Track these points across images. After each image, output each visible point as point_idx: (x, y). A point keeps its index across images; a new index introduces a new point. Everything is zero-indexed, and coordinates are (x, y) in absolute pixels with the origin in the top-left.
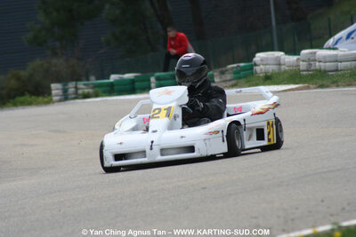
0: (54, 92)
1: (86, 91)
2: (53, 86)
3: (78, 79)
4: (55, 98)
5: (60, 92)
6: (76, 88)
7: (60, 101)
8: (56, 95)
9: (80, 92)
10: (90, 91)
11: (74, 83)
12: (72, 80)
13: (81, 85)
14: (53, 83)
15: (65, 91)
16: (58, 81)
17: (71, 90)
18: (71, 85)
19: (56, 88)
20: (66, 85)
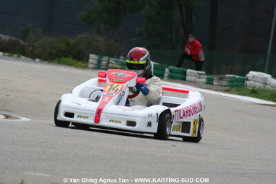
0: (91, 61)
1: (115, 66)
2: (91, 56)
3: (111, 56)
4: (90, 66)
5: (95, 62)
6: (108, 62)
7: (94, 68)
8: (92, 63)
9: (111, 65)
10: (118, 66)
11: (107, 58)
12: (107, 55)
13: (112, 60)
15: (99, 62)
16: (96, 54)
17: (104, 63)
18: (105, 59)
19: (93, 58)
20: (101, 57)
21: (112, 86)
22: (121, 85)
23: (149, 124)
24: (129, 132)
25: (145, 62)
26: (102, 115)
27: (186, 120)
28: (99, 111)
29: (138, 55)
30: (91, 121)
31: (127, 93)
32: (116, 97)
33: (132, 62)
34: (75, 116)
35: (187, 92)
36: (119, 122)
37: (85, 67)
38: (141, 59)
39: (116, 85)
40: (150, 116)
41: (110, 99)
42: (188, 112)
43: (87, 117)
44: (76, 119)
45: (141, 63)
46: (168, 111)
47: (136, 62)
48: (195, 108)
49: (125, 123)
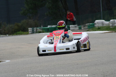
0: (29, 31)
1: (40, 30)
2: (29, 29)
4: (29, 33)
5: (31, 31)
6: (37, 30)
7: (31, 34)
9: (38, 31)
10: (41, 30)
12: (35, 27)
13: (38, 28)
14: (29, 28)
15: (33, 30)
16: (31, 27)
17: (35, 30)
18: (35, 28)
19: (30, 29)
20: (33, 28)
21: (56, 37)
22: (60, 36)
23: (74, 48)
24: (68, 52)
25: (64, 26)
26: (57, 48)
27: (84, 43)
28: (55, 47)
29: (61, 24)
30: (53, 51)
31: (62, 38)
32: (59, 41)
33: (60, 27)
34: (46, 51)
35: (81, 33)
36: (63, 49)
37: (28, 34)
38: (63, 25)
39: (57, 36)
40: (73, 45)
41: (57, 42)
42: (85, 40)
43: (51, 50)
44: (47, 52)
45: (63, 26)
46: (79, 42)
47: (61, 26)
48: (86, 38)
49: (65, 49)
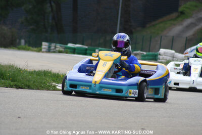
1: (61, 49)
2: (43, 43)
3: (57, 43)
4: (43, 50)
5: (47, 47)
6: (55, 47)
7: (46, 52)
8: (44, 48)
9: (57, 49)
10: (63, 50)
11: (54, 44)
12: (54, 42)
13: (58, 46)
14: (44, 41)
15: (49, 47)
16: (46, 41)
17: (53, 47)
18: (53, 45)
19: (45, 45)
20: (50, 44)
37: (40, 51)
